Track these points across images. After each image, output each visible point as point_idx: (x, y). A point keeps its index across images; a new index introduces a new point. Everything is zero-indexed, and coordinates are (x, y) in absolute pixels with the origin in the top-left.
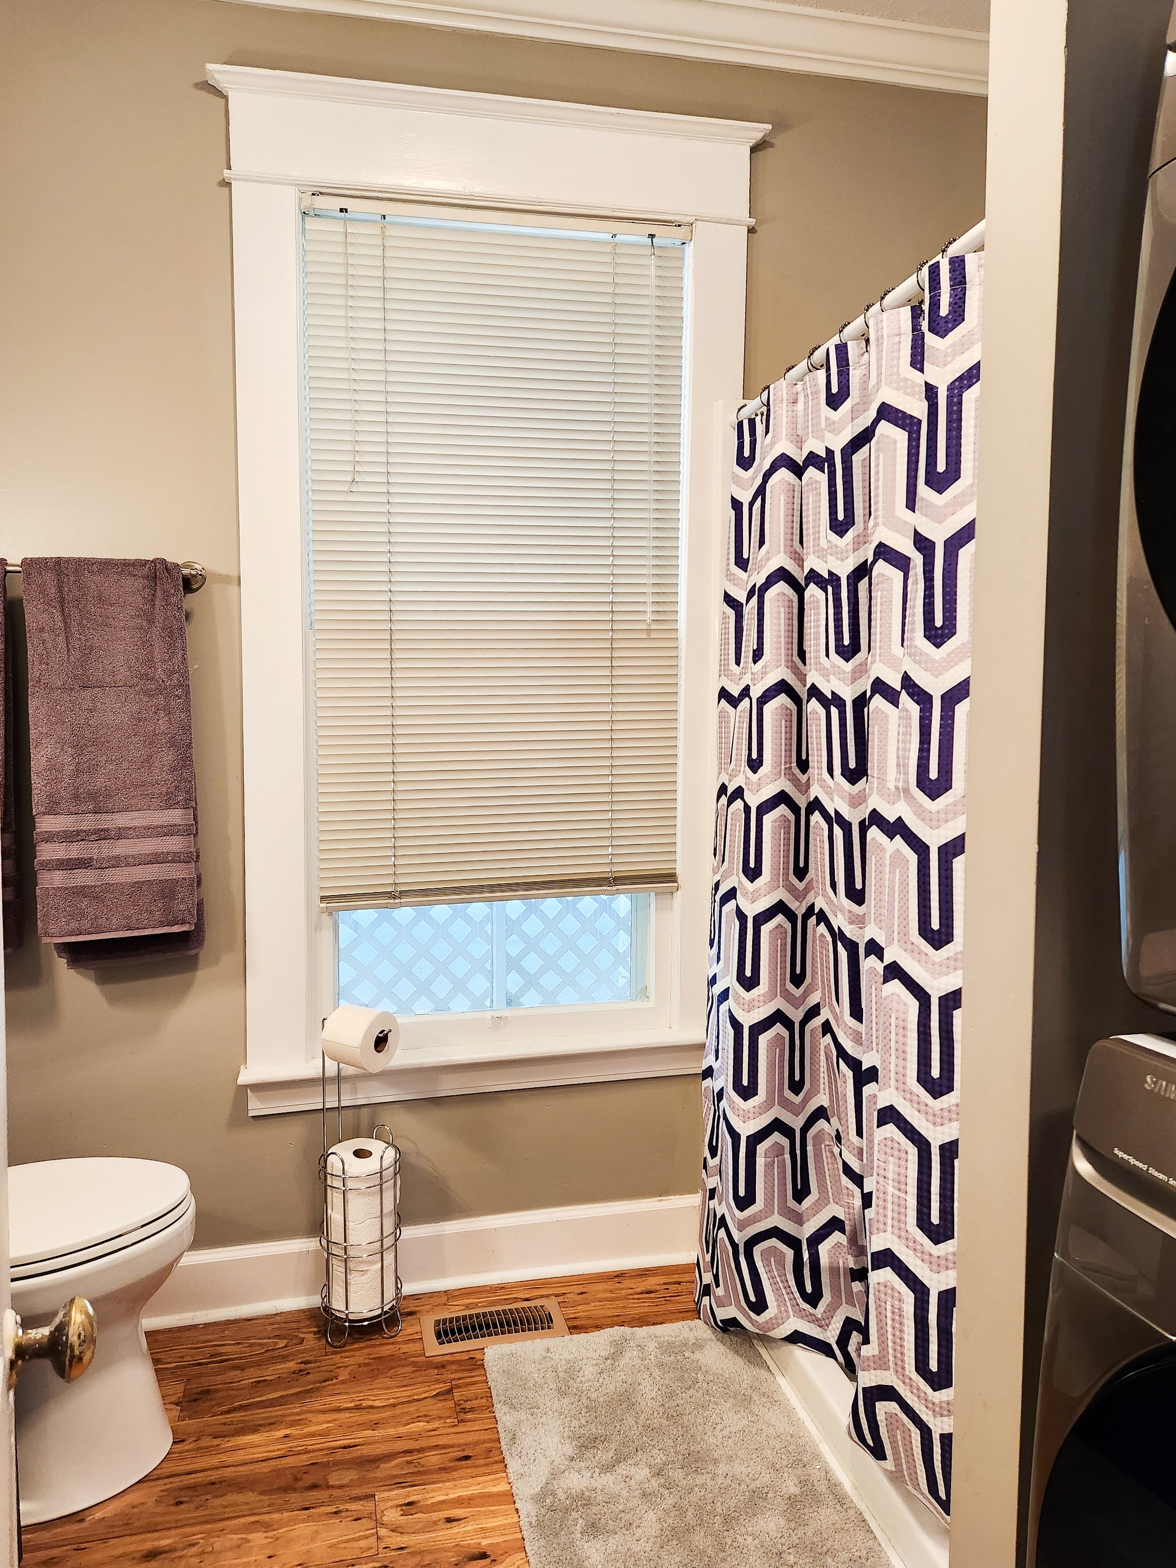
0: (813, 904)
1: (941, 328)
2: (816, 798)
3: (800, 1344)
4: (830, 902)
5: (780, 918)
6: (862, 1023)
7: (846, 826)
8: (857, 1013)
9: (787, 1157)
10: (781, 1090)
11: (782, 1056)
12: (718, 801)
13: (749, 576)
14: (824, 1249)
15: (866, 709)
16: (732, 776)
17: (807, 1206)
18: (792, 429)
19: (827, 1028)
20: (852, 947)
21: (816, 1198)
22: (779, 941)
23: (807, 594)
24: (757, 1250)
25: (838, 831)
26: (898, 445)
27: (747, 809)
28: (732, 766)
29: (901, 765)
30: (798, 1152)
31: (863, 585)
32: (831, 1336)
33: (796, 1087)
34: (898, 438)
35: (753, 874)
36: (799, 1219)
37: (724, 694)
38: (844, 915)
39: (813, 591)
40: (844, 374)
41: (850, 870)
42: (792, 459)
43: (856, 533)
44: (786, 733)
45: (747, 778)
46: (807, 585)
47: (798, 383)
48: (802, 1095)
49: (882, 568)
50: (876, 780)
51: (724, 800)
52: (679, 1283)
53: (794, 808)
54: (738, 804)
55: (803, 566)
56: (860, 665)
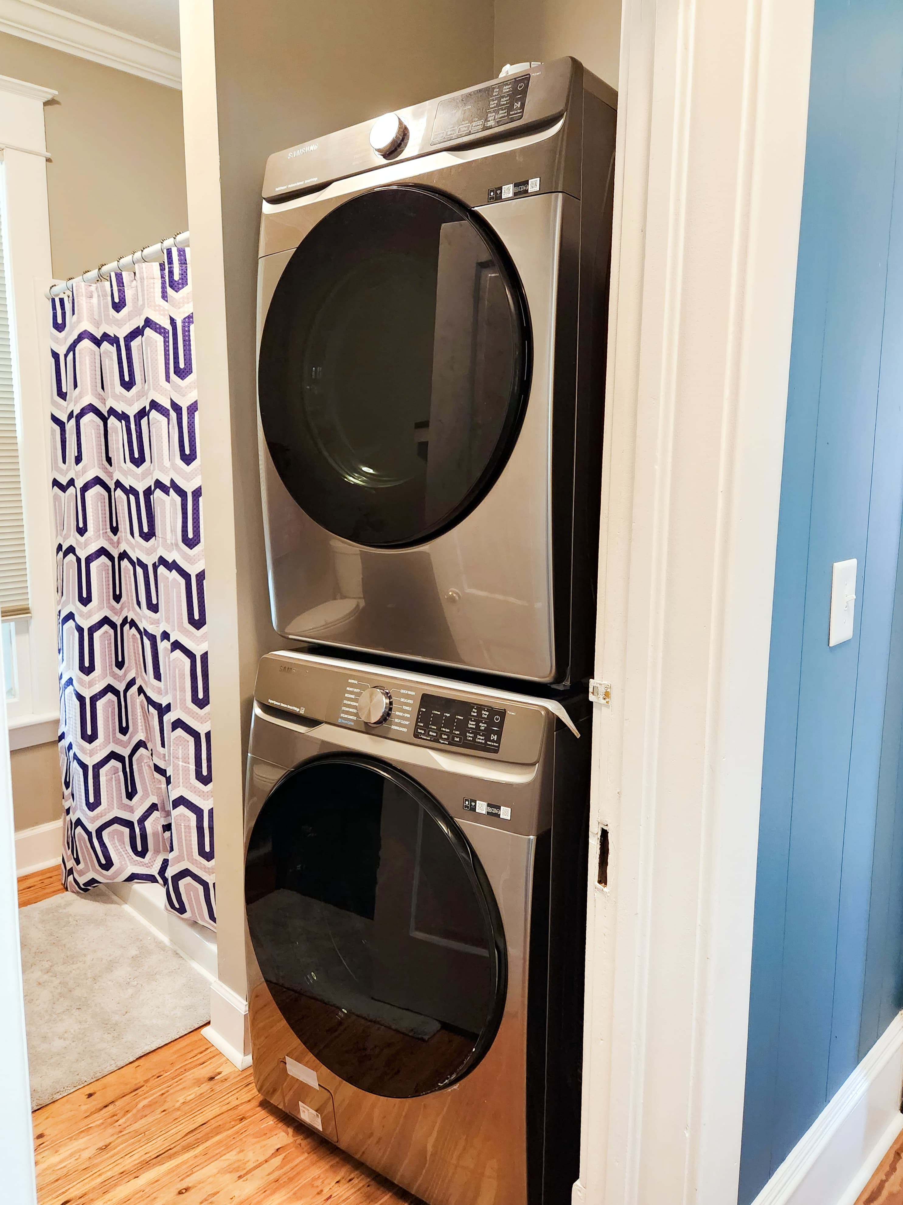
0: (126, 617)
1: (176, 286)
2: (125, 551)
3: (136, 881)
4: (137, 614)
5: (106, 627)
6: (161, 681)
7: (144, 567)
8: (158, 676)
9: (121, 774)
10: (114, 734)
11: (113, 713)
12: (57, 555)
13: (68, 405)
14: (148, 824)
15: (152, 497)
16: (65, 538)
17: (135, 801)
18: (91, 315)
19: (141, 690)
20: (153, 639)
21: (141, 795)
22: (106, 641)
23: (109, 422)
24: (105, 834)
25: (139, 570)
26: (158, 344)
27: (79, 560)
28: (65, 531)
29: (173, 531)
30: (128, 770)
31: (144, 421)
32: (155, 871)
33: (124, 731)
34: (158, 339)
35: (85, 601)
36: (131, 810)
37: (56, 483)
38: (147, 620)
39: (112, 421)
40: (121, 292)
41: (149, 593)
42: (91, 334)
43: (138, 390)
44: (102, 510)
45: (77, 540)
46: (109, 416)
47: (92, 285)
48: (128, 735)
49: (154, 414)
50: (160, 539)
51: (61, 554)
52: (51, 877)
53: (111, 557)
54: (71, 557)
55: (105, 403)
56: (146, 470)
